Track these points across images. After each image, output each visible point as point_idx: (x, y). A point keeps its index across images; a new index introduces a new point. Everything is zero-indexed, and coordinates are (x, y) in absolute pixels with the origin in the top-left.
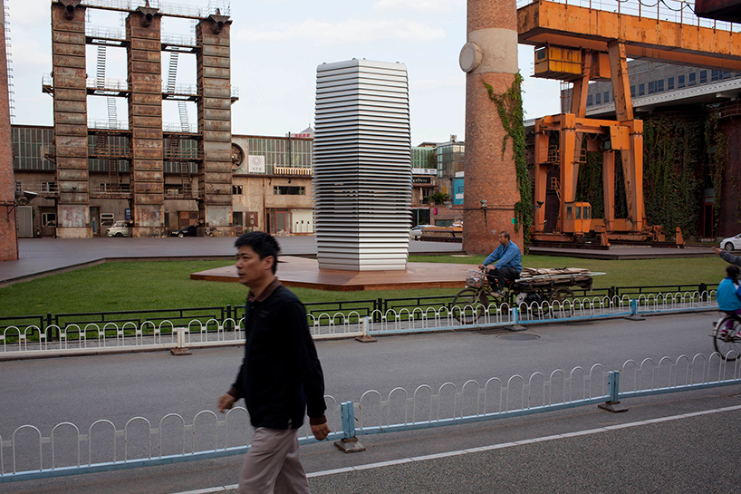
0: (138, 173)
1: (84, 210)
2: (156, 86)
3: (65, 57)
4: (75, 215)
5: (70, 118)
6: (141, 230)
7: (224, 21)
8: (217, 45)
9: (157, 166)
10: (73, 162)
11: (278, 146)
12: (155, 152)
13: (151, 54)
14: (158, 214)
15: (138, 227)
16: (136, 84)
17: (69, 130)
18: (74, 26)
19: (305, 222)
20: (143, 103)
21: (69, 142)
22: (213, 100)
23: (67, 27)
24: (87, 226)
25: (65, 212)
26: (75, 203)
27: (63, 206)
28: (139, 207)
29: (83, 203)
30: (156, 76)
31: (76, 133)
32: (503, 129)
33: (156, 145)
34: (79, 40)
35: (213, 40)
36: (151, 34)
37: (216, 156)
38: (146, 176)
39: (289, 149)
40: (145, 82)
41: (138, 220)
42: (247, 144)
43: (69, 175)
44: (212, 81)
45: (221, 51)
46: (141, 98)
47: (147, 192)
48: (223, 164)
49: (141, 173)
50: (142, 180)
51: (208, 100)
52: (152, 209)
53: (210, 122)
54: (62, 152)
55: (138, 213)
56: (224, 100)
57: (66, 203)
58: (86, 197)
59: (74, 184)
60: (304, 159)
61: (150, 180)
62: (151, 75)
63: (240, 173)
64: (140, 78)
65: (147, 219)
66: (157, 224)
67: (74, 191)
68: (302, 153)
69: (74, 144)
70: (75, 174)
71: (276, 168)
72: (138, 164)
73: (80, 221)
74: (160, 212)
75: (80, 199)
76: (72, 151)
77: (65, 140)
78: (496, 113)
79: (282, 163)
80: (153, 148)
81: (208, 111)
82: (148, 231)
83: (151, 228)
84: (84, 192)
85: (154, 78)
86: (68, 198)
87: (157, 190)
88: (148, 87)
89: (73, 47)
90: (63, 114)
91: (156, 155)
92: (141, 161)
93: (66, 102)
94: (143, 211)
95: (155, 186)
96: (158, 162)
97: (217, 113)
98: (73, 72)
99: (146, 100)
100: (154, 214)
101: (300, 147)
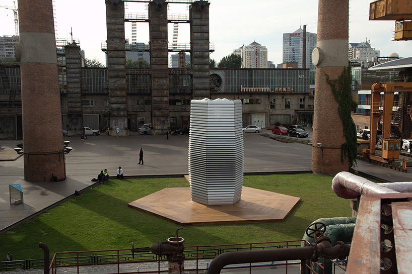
0: (154, 98)
1: (124, 120)
2: (165, 46)
3: (113, 32)
4: (119, 123)
5: (116, 67)
6: (156, 131)
7: (205, 4)
8: (201, 19)
9: (165, 93)
10: (118, 93)
11: (243, 74)
12: (164, 85)
13: (161, 27)
14: (166, 122)
15: (154, 129)
16: (153, 46)
17: (116, 75)
18: (118, 13)
19: (260, 121)
20: (157, 57)
21: (116, 81)
22: (198, 53)
23: (114, 15)
24: (126, 129)
25: (114, 121)
26: (119, 116)
27: (113, 118)
28: (155, 118)
29: (124, 116)
30: (165, 40)
31: (120, 76)
32: (334, 100)
33: (165, 81)
34: (121, 22)
35: (198, 16)
36: (162, 15)
37: (200, 86)
38: (159, 100)
39: (251, 76)
40: (159, 44)
41: (155, 125)
42: (224, 73)
43: (116, 100)
44: (198, 41)
45: (203, 22)
46: (156, 54)
47: (160, 109)
48: (204, 91)
49: (156, 98)
50: (156, 102)
51: (196, 53)
52: (162, 119)
53: (196, 66)
54: (112, 88)
55: (155, 121)
56: (205, 53)
57: (114, 116)
58: (125, 113)
59: (119, 106)
60: (260, 82)
61: (161, 102)
62: (162, 40)
63: (220, 92)
64: (155, 42)
65: (160, 125)
66: (166, 127)
67: (119, 109)
68: (259, 78)
69: (118, 82)
70: (119, 100)
71: (242, 88)
72: (154, 93)
73: (122, 126)
74: (167, 120)
75: (122, 114)
76: (117, 87)
77: (114, 80)
78: (330, 91)
79: (246, 85)
80: (163, 83)
81: (196, 59)
82: (160, 132)
83: (162, 130)
84: (124, 109)
85: (164, 41)
86: (115, 113)
87: (165, 108)
88: (160, 47)
89: (117, 26)
90: (112, 66)
91: (164, 87)
92: (156, 91)
93: (114, 59)
94: (158, 120)
95: (164, 105)
96: (166, 91)
97: (201, 61)
98: (118, 41)
99: (159, 55)
100: (164, 122)
101: (258, 74)
